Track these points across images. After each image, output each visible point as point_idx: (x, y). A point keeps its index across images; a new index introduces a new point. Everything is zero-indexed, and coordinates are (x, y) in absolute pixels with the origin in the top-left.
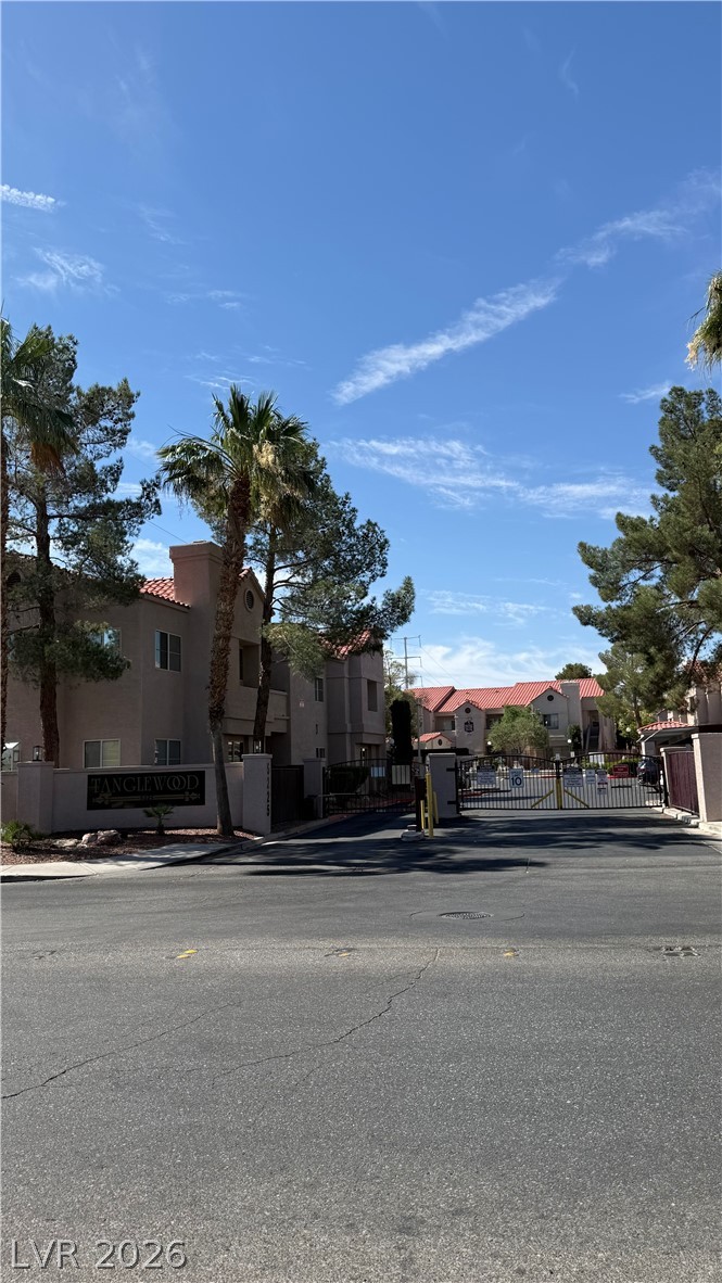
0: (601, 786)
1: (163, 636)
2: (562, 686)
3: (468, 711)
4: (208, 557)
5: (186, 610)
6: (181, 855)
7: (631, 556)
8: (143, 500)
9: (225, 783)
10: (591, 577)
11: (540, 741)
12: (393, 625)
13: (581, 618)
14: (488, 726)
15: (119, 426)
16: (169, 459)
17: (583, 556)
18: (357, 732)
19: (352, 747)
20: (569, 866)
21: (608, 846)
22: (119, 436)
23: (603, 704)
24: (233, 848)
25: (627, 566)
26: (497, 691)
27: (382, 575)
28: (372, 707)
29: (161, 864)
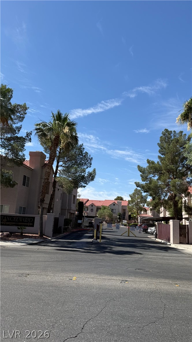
0: (140, 231)
1: (25, 177)
2: (118, 202)
3: (92, 206)
4: (41, 156)
5: (32, 170)
6: (31, 242)
7: (152, 170)
8: (26, 137)
9: (42, 221)
10: (141, 175)
11: (110, 216)
12: (89, 181)
13: (136, 185)
14: (97, 211)
15: (22, 116)
16: (38, 127)
17: (139, 169)
18: (70, 209)
19: (67, 213)
20: (148, 255)
21: (153, 249)
22: (21, 119)
23: (129, 208)
24: (45, 241)
25: (150, 173)
26: (100, 201)
27: (90, 167)
28: (74, 203)
29: (26, 244)
